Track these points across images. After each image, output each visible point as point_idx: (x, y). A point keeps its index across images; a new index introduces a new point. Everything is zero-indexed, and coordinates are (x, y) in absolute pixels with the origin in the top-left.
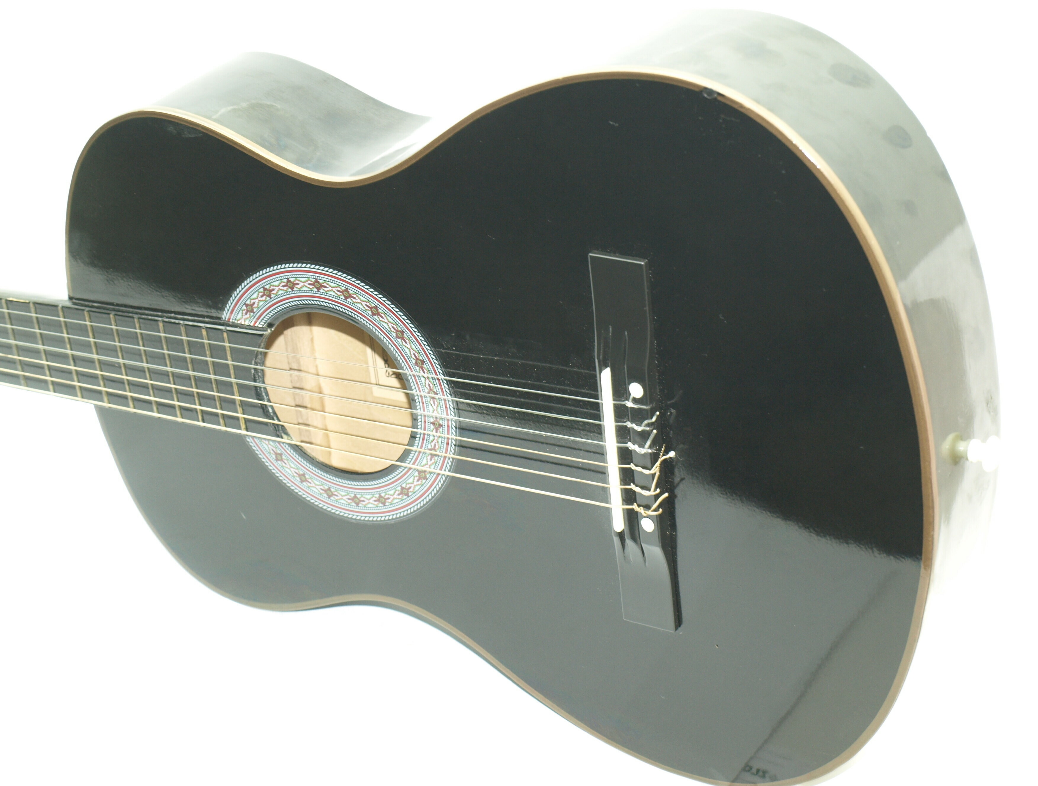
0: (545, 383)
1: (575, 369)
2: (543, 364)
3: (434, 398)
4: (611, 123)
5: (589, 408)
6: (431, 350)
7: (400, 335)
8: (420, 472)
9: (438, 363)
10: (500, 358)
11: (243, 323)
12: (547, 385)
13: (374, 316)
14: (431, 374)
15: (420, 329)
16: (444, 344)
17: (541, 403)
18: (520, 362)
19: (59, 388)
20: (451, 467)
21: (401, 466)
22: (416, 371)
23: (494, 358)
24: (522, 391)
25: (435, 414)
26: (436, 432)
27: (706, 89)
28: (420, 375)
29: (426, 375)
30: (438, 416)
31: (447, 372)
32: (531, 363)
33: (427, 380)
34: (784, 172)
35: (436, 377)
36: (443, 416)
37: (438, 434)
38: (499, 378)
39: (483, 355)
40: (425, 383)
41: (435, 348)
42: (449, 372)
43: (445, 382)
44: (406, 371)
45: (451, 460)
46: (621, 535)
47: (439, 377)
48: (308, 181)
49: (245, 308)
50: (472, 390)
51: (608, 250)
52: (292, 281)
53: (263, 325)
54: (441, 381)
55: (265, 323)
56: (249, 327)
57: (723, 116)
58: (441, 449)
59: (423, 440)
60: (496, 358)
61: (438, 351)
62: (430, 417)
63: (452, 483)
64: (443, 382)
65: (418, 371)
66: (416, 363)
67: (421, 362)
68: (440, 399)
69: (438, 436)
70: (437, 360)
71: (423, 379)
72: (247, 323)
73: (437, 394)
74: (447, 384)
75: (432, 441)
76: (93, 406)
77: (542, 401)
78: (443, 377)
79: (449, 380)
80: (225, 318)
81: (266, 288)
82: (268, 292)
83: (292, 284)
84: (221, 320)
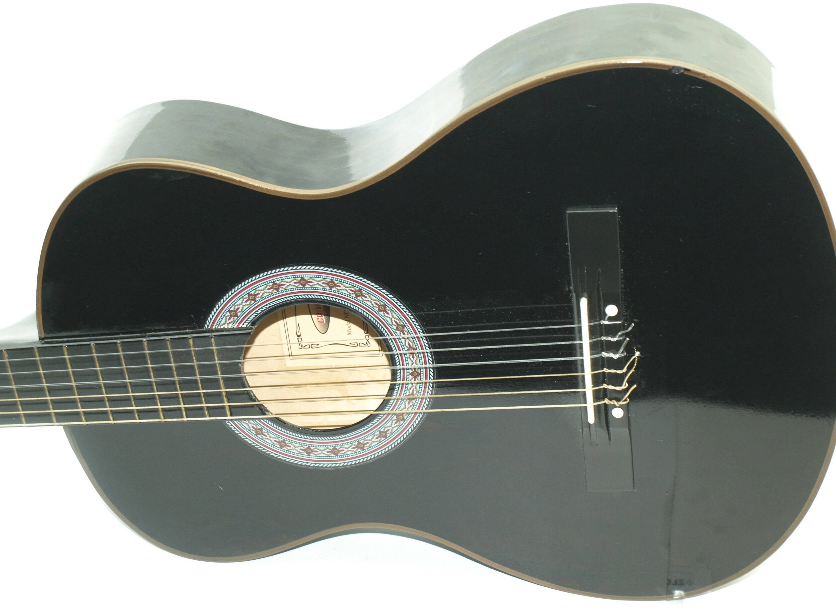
0: (518, 321)
1: (547, 305)
2: (517, 307)
4: (590, 106)
5: (559, 333)
6: (412, 315)
7: (383, 308)
8: (397, 416)
9: (418, 325)
10: (477, 309)
11: (226, 327)
12: (521, 322)
13: (358, 298)
14: (412, 334)
15: (402, 300)
16: (424, 307)
17: (514, 337)
18: (495, 308)
19: (31, 419)
20: (427, 406)
21: (380, 414)
22: (397, 335)
23: (471, 310)
24: (497, 332)
25: (414, 366)
26: (415, 380)
27: (674, 67)
28: (400, 338)
29: (406, 336)
30: (416, 366)
31: (426, 330)
32: (506, 308)
33: (407, 340)
34: (739, 121)
35: (415, 336)
37: (417, 381)
38: (475, 325)
39: (461, 309)
40: (405, 343)
41: (416, 312)
42: (428, 329)
43: (425, 338)
44: (387, 337)
45: (428, 400)
47: (419, 335)
48: (298, 198)
49: (229, 314)
50: (449, 340)
51: (582, 206)
52: (278, 284)
53: (247, 325)
54: (421, 339)
55: (249, 323)
56: (233, 329)
57: (688, 86)
58: (419, 393)
59: (402, 389)
60: (473, 310)
61: (418, 315)
62: (409, 369)
63: (429, 417)
64: (422, 339)
65: (399, 334)
66: (397, 329)
67: (402, 326)
68: (419, 353)
69: (416, 383)
70: (417, 322)
71: (403, 340)
72: (230, 326)
73: (416, 349)
74: (426, 340)
75: (410, 389)
76: (62, 427)
77: (515, 336)
78: (422, 334)
79: (428, 336)
80: (208, 326)
81: (251, 294)
82: (252, 297)
83: (278, 286)
84: (204, 329)
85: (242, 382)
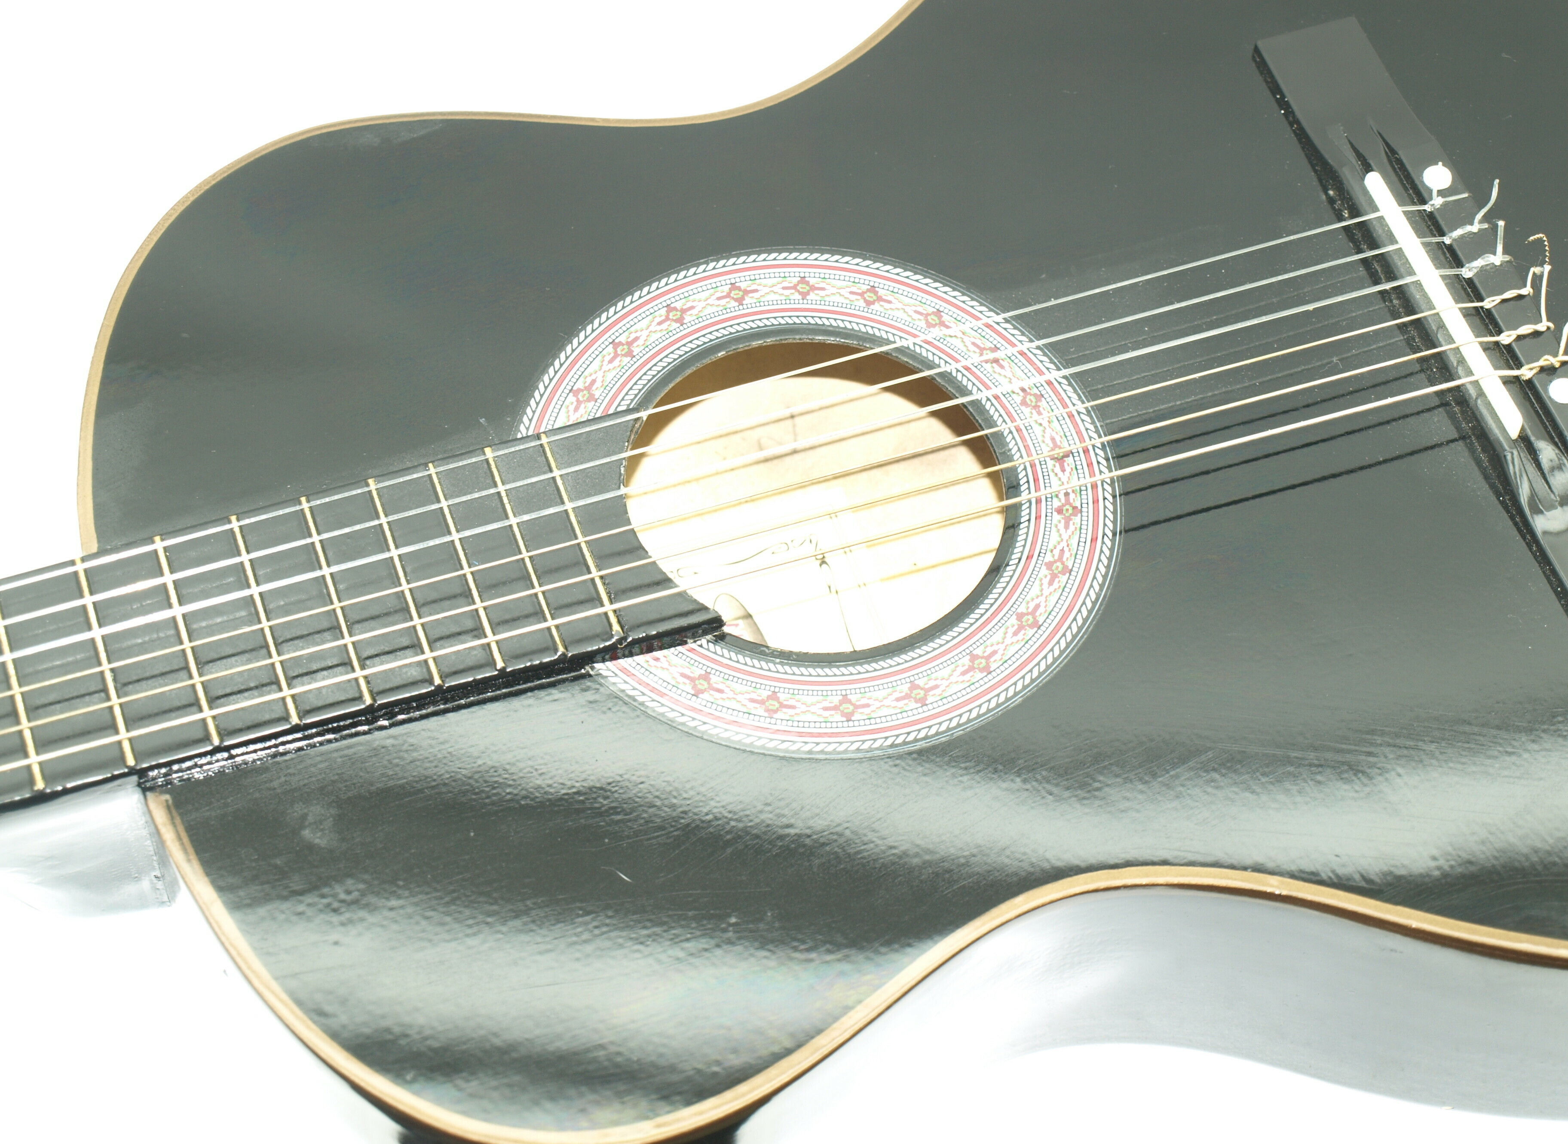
3: (996, 361)
9: (969, 300)
14: (965, 322)
28: (947, 338)
29: (957, 331)
30: (1025, 385)
31: (1000, 307)
33: (966, 338)
35: (976, 322)
36: (1033, 380)
40: (965, 345)
42: (1003, 304)
43: (1006, 324)
46: (1524, 439)
47: (981, 319)
54: (994, 325)
64: (1002, 326)
68: (1010, 355)
70: (964, 295)
80: (528, 429)
81: (620, 342)
82: (623, 349)
83: (679, 313)
84: (519, 436)
85: (635, 549)
